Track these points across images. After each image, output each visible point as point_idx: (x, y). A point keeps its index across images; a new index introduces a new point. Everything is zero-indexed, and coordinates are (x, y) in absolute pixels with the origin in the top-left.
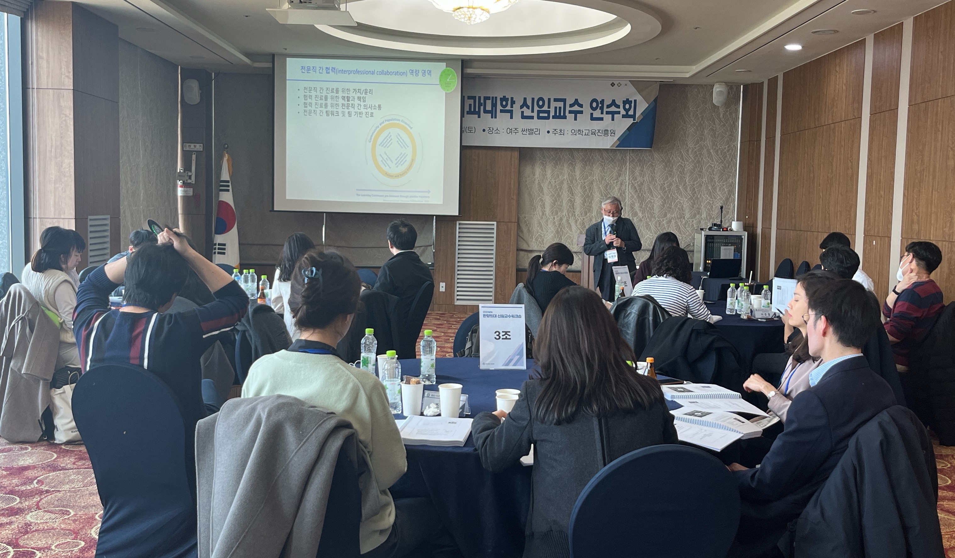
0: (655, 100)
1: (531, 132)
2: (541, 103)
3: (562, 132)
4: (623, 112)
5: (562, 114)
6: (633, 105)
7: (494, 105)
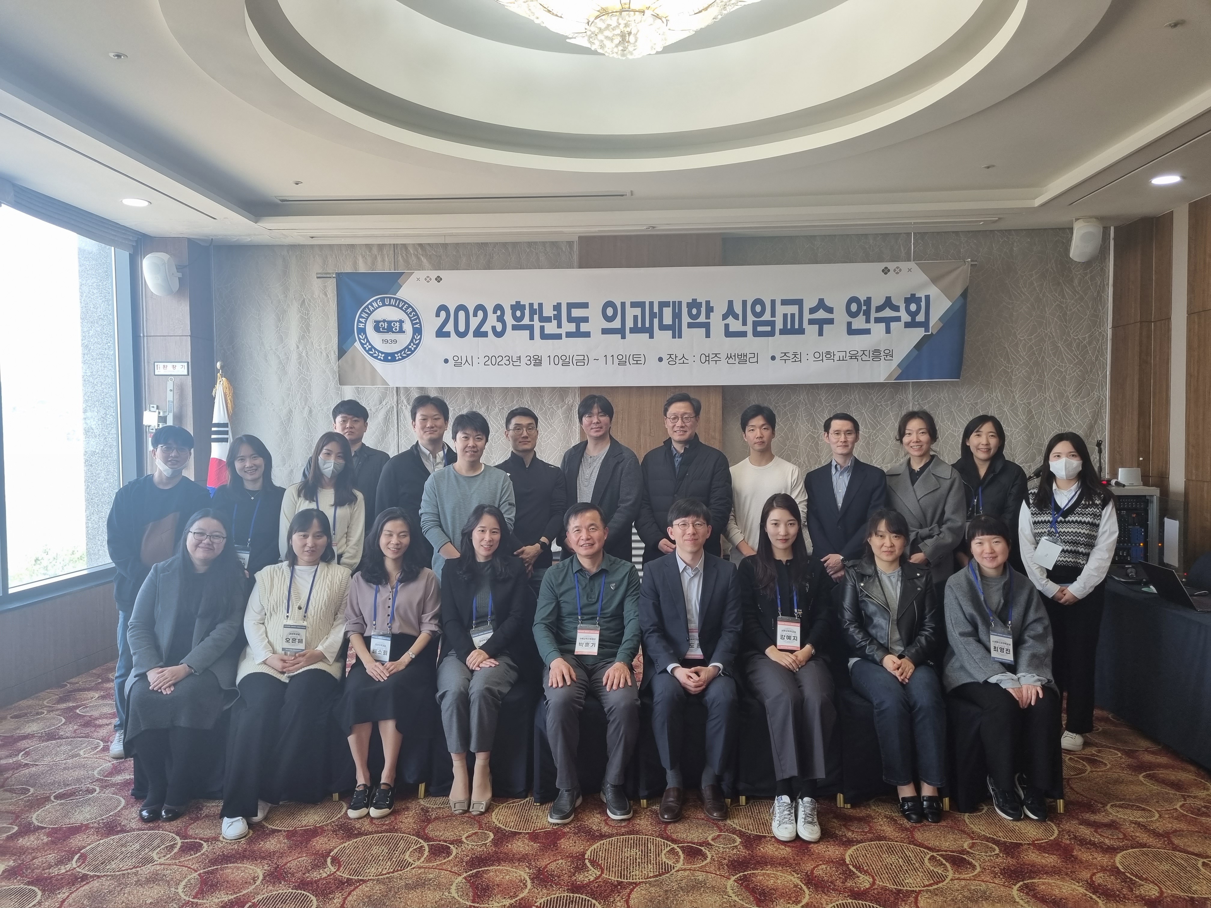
0: (964, 294)
1: (742, 359)
2: (758, 308)
3: (797, 357)
4: (906, 317)
5: (797, 327)
6: (923, 304)
7: (677, 316)
